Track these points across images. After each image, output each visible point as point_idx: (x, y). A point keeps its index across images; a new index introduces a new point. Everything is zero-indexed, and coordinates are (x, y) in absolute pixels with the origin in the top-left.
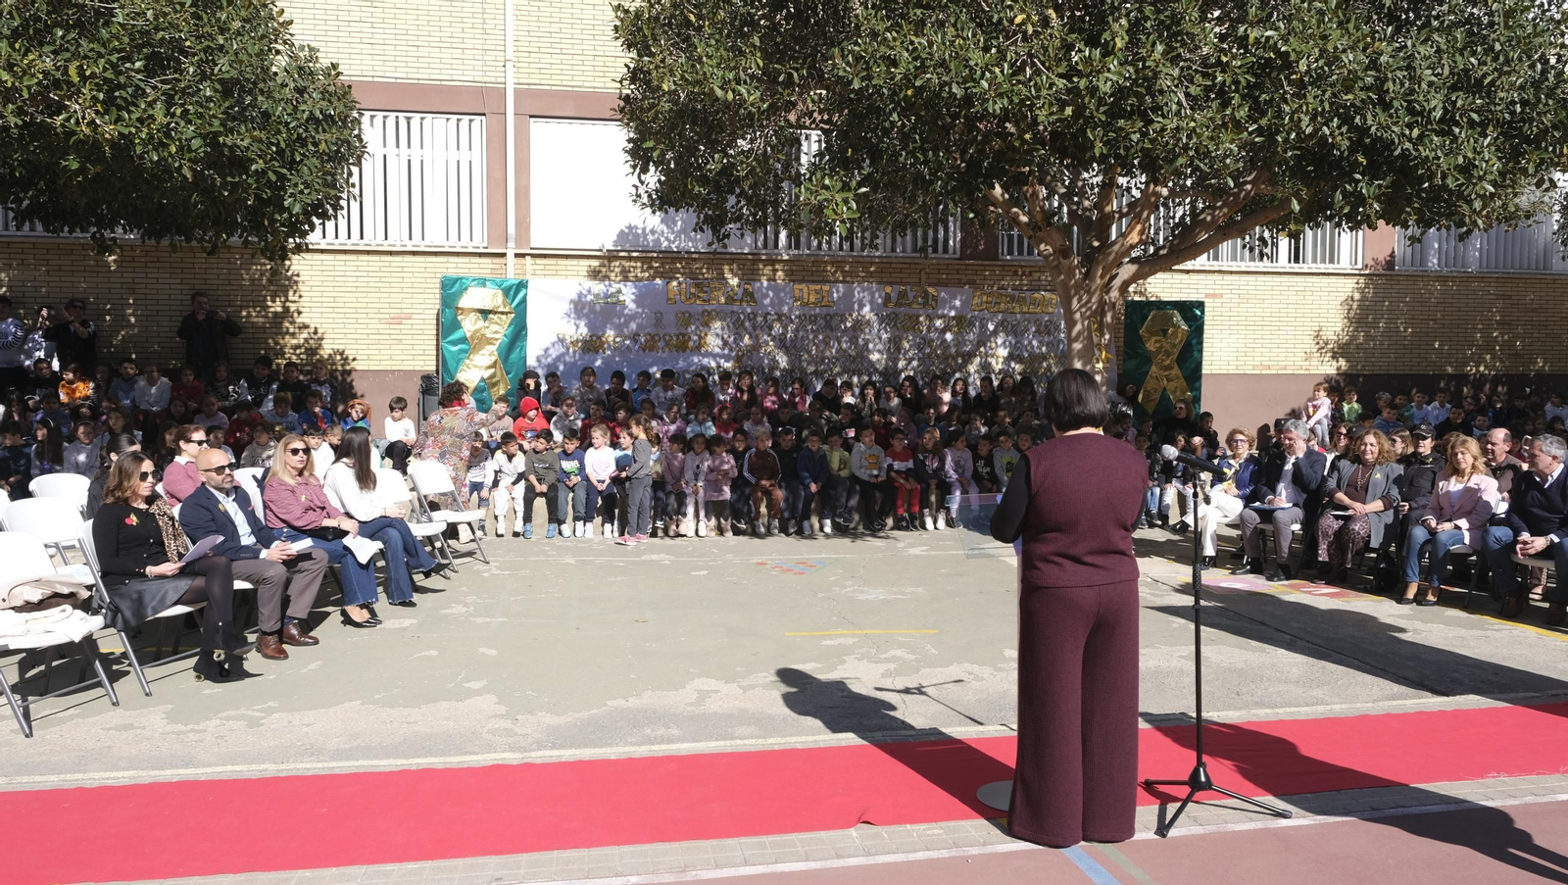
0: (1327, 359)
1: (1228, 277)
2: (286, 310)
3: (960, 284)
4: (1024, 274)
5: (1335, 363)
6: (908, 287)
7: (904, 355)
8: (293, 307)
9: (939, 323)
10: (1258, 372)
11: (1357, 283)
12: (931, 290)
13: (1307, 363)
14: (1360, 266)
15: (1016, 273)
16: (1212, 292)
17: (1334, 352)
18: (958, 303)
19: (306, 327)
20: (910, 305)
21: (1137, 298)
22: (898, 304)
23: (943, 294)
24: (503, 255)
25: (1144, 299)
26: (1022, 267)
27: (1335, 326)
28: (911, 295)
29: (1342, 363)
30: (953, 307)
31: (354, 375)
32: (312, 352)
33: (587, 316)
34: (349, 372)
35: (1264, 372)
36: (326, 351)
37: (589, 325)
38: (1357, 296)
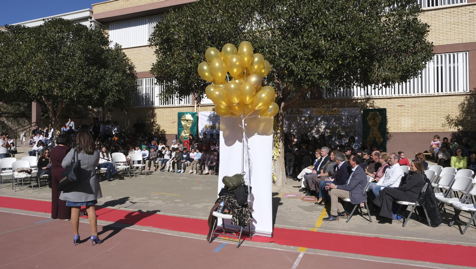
0: (452, 126)
1: (406, 99)
2: (154, 121)
3: (310, 107)
4: (330, 103)
5: (456, 128)
6: (293, 109)
7: (293, 128)
8: (155, 120)
9: (303, 119)
10: (421, 131)
11: (466, 98)
12: (301, 109)
13: (443, 128)
14: (468, 91)
15: (327, 103)
16: (400, 104)
17: (456, 124)
18: (309, 112)
19: (157, 125)
20: (294, 114)
21: (371, 108)
22: (291, 114)
23: (304, 110)
24: (194, 106)
25: (373, 108)
26: (329, 101)
27: (456, 113)
28: (294, 111)
29: (460, 127)
30: (307, 114)
31: (166, 135)
32: (158, 130)
33: (212, 120)
34: (165, 135)
35: (423, 131)
36: (161, 129)
37: (213, 123)
38: (466, 102)
